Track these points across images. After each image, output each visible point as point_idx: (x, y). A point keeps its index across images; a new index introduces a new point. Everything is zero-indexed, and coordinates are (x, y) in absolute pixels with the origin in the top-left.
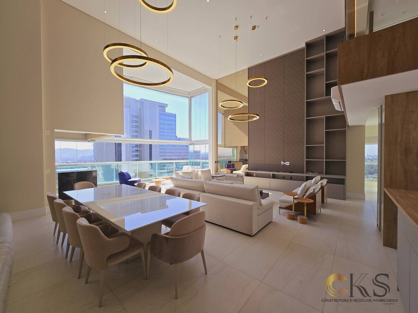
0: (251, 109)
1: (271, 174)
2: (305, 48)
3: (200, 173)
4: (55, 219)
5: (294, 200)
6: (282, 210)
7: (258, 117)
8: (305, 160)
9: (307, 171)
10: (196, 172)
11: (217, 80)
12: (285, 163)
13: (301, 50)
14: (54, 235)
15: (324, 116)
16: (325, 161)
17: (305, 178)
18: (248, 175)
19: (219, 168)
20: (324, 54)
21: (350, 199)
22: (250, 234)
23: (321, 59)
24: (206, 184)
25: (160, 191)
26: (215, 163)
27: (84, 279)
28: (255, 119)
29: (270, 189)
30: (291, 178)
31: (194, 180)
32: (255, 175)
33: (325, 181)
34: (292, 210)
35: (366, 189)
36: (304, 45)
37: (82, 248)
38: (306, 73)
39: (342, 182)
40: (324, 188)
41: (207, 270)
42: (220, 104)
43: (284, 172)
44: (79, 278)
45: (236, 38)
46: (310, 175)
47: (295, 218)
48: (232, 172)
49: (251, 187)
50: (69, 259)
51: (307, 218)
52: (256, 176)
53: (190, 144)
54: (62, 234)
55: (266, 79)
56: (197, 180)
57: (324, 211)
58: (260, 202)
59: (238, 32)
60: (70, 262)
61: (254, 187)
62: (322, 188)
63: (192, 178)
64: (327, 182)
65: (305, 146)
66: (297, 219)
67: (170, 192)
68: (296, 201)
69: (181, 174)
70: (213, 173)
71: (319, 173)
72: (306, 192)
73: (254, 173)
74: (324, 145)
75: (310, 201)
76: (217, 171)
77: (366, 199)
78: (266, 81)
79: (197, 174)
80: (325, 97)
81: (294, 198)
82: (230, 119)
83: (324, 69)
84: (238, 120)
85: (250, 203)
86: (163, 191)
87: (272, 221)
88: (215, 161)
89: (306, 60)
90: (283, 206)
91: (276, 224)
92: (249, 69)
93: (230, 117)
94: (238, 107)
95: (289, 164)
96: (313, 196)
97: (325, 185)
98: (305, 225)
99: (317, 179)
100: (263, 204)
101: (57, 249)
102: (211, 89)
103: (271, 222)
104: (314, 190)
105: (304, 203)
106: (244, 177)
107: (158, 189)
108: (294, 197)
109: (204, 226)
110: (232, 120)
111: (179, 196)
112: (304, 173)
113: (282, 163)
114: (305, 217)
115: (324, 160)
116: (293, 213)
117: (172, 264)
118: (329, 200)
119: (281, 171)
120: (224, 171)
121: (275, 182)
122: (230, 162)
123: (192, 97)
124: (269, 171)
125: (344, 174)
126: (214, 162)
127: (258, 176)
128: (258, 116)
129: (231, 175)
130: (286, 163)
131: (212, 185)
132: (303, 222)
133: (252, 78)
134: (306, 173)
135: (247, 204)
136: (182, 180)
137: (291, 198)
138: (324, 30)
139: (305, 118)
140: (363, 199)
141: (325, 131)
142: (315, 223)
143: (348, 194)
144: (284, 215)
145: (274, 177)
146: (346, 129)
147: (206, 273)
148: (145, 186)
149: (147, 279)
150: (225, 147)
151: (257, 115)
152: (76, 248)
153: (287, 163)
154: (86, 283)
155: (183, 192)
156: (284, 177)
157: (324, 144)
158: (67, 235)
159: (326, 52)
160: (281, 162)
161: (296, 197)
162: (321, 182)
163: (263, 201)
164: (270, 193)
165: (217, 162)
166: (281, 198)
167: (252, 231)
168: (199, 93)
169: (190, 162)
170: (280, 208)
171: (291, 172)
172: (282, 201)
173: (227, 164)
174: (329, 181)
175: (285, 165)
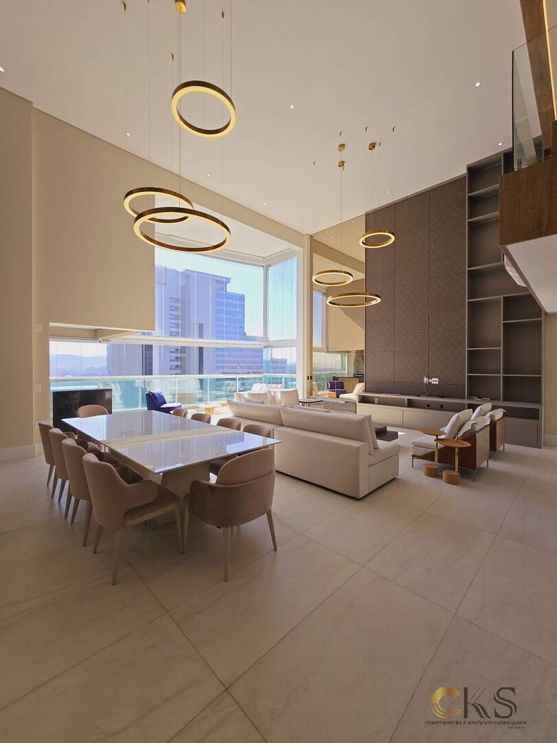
0: (369, 286)
1: (404, 399)
2: (465, 177)
3: (279, 396)
4: (50, 460)
5: (437, 444)
6: (416, 460)
7: (379, 300)
8: (466, 374)
9: (471, 395)
10: (273, 394)
11: (311, 236)
12: (430, 380)
13: (460, 180)
14: (48, 485)
15: (502, 297)
16: (503, 377)
17: (466, 407)
18: (364, 400)
19: (315, 387)
21: (549, 445)
22: (355, 496)
23: (495, 194)
24: (285, 412)
25: (209, 422)
26: (308, 379)
27: (91, 548)
28: (374, 303)
29: (402, 426)
30: (442, 406)
31: (268, 405)
32: (377, 400)
33: (499, 414)
34: (434, 461)
36: (464, 171)
37: (89, 500)
38: (467, 221)
39: (533, 415)
40: (495, 424)
41: (277, 545)
42: (314, 278)
43: (428, 396)
44: (84, 546)
45: (342, 164)
46: (475, 401)
47: (439, 473)
48: (338, 397)
50: (69, 519)
51: (459, 474)
52: (379, 403)
53: (265, 347)
54: (60, 481)
55: (393, 234)
56: (273, 405)
57: (493, 465)
58: (375, 443)
59: (344, 155)
60: (72, 523)
61: (362, 417)
62: (493, 425)
63: (262, 403)
64: (505, 415)
65: (467, 349)
66: (442, 476)
67: (224, 423)
68: (440, 445)
69: (247, 396)
70: (302, 396)
71: (491, 399)
72: (459, 430)
73: (376, 397)
74: (501, 348)
75: (464, 444)
76: (310, 393)
78: (393, 238)
79: (274, 398)
80: (502, 263)
81: (437, 440)
82: (330, 302)
83: (497, 213)
84: (344, 305)
85: (356, 444)
86: (214, 421)
87: (397, 477)
88: (308, 377)
89: (468, 196)
90: (418, 454)
91: (404, 482)
92: (367, 215)
93: (330, 299)
94: (345, 282)
95: (437, 383)
96: (471, 437)
97: (500, 419)
98: (454, 486)
99: (483, 409)
101: (52, 506)
102: (301, 251)
103: (394, 479)
104: (474, 426)
105: (455, 448)
106: (357, 403)
107: (206, 419)
108: (437, 437)
110: (334, 304)
111: (238, 429)
112: (465, 398)
113: (426, 380)
114: (456, 473)
115: (502, 375)
116: (435, 464)
117: (220, 528)
119: (424, 394)
120: (325, 394)
121: (410, 414)
122: (335, 378)
123: (269, 266)
124: (402, 394)
125: (539, 401)
126: (305, 378)
127: (382, 402)
128: (379, 297)
129: (336, 400)
130: (433, 379)
131: (294, 413)
132: (452, 481)
134: (468, 398)
135: (347, 445)
136: (247, 406)
137: (430, 440)
138: (500, 144)
139: (467, 301)
141: (504, 324)
142: (475, 484)
143: (544, 437)
144: (421, 469)
145: (410, 404)
146: (543, 319)
147: (275, 550)
148: (186, 413)
149: (184, 552)
150: (328, 352)
151: (377, 296)
152: (81, 501)
153: (435, 381)
154: (94, 553)
155: (245, 423)
156: (428, 406)
157: (500, 346)
158: (67, 483)
160: (423, 379)
161: (439, 437)
162: (491, 413)
163: (381, 444)
164: (399, 433)
165: (310, 378)
166: (415, 440)
167: (358, 490)
168: (282, 257)
169: (265, 377)
170: (414, 456)
171: (442, 397)
172: (416, 445)
173: (330, 382)
174: (509, 413)
175: (430, 383)
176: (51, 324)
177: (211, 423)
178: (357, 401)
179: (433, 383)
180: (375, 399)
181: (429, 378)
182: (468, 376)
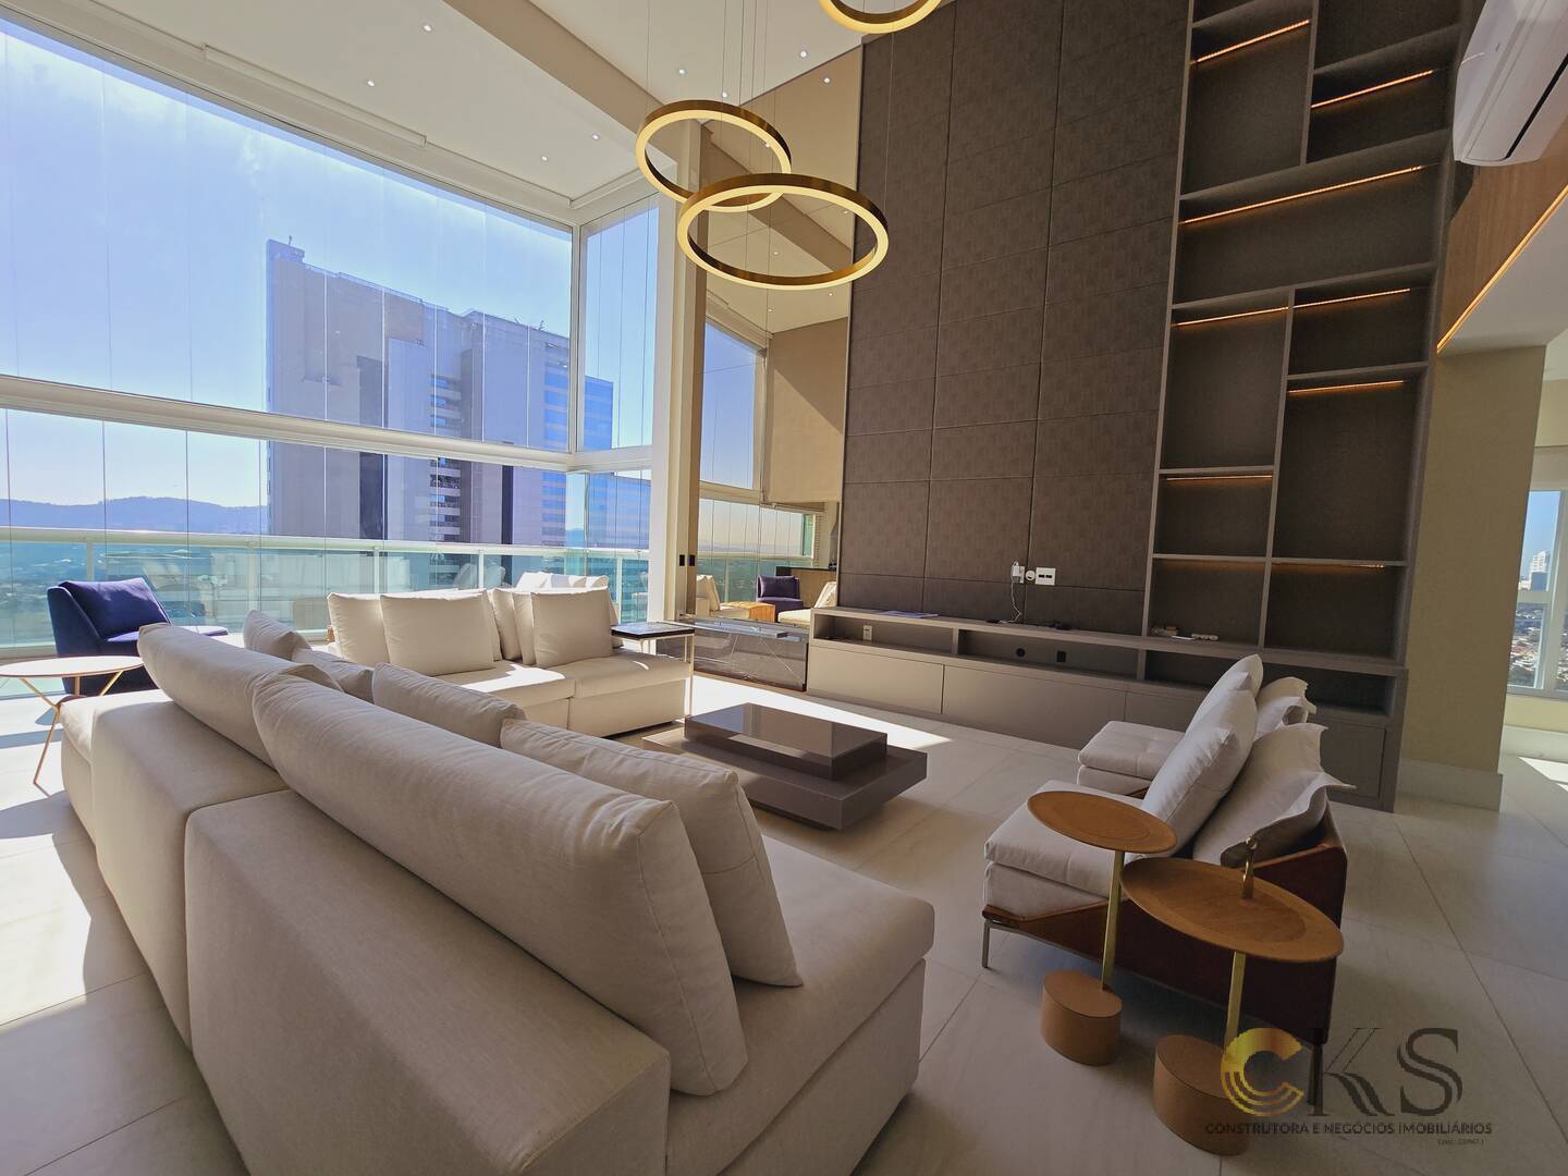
1: (951, 630)
3: (529, 610)
5: (1117, 884)
8: (1151, 555)
9: (1157, 623)
12: (1030, 574)
16: (1273, 564)
17: (1142, 661)
18: (832, 629)
26: (682, 563)
30: (1061, 656)
32: (868, 632)
33: (1298, 694)
38: (1191, 26)
43: (1022, 622)
46: (1174, 643)
48: (775, 618)
52: (876, 642)
53: (573, 469)
65: (1157, 471)
70: (666, 616)
74: (1274, 469)
76: (688, 603)
79: (514, 618)
80: (1303, 168)
88: (682, 557)
90: (1017, 907)
95: (1051, 582)
106: (813, 641)
112: (1140, 634)
113: (1017, 571)
115: (1269, 560)
119: (1010, 618)
121: (967, 678)
123: (590, 228)
124: (943, 614)
126: (675, 560)
127: (885, 639)
130: (1040, 571)
134: (1150, 634)
140: (1489, 803)
143: (1409, 770)
145: (968, 647)
146: (1427, 365)
150: (765, 503)
153: (1045, 576)
156: (1020, 653)
160: (1010, 570)
165: (689, 560)
168: (617, 202)
169: (571, 557)
170: (994, 918)
171: (1065, 627)
172: (1005, 862)
173: (766, 580)
175: (1029, 583)
178: (812, 635)
179: (1039, 581)
180: (865, 627)
181: (1028, 565)
182: (1154, 559)
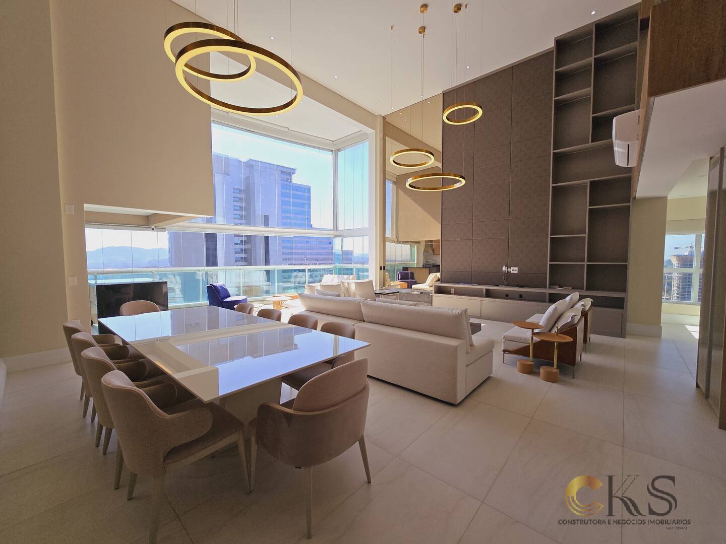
1: (482, 289)
2: (553, 51)
3: (353, 287)
5: (532, 338)
6: (507, 356)
7: (463, 182)
8: (549, 263)
9: (552, 284)
10: (346, 285)
11: (384, 118)
12: (509, 269)
13: (546, 55)
15: (588, 181)
16: (587, 264)
17: (548, 295)
18: (440, 290)
19: (387, 278)
20: (591, 60)
21: (633, 335)
22: (452, 402)
23: (585, 69)
24: (367, 305)
25: (279, 319)
26: (381, 269)
27: (125, 491)
28: (457, 186)
29: (481, 317)
30: (521, 296)
31: (343, 298)
32: (453, 291)
33: (588, 302)
34: (529, 356)
35: (664, 317)
36: (551, 45)
38: (554, 99)
39: (619, 304)
40: (587, 314)
41: (371, 476)
43: (507, 285)
44: (117, 489)
45: (422, 30)
46: (557, 290)
47: (537, 370)
48: (410, 287)
49: (454, 311)
50: (101, 448)
51: (558, 370)
52: (455, 294)
53: (335, 237)
55: (481, 107)
56: (347, 298)
57: (585, 358)
58: (471, 340)
59: (425, 18)
60: (105, 454)
61: (459, 311)
62: (584, 314)
63: (339, 295)
64: (593, 304)
65: (549, 236)
66: (540, 373)
67: (297, 321)
68: (536, 339)
69: (319, 288)
70: (377, 288)
71: (575, 288)
72: (556, 322)
73: (452, 287)
74: (586, 235)
75: (565, 338)
76: (383, 284)
77: (663, 336)
78: (481, 112)
79: (348, 290)
80: (590, 144)
81: (533, 334)
82: (410, 185)
83: (590, 90)
84: (424, 189)
85: (453, 342)
86: (285, 319)
87: (491, 375)
88: (381, 267)
89: (556, 72)
90: (510, 349)
91: (498, 382)
92: (445, 94)
93: (410, 181)
94: (425, 163)
95: (516, 272)
96: (570, 330)
97: (590, 309)
98: (554, 385)
99: (573, 298)
100: (475, 345)
101: (83, 428)
102: (372, 134)
103: (489, 378)
104: (573, 317)
105: (554, 343)
106: (433, 294)
107: (276, 315)
108: (533, 331)
109: (365, 389)
110: (414, 187)
111: (315, 328)
112: (546, 288)
113: (504, 269)
114: (554, 369)
115: (586, 263)
116: (530, 360)
117: (300, 468)
118: (594, 338)
119: (503, 284)
120: (397, 285)
121: (490, 304)
122: (405, 269)
123: (339, 150)
124: (479, 284)
125: (624, 290)
126: (379, 268)
127: (458, 293)
128: (463, 178)
129: (409, 291)
130: (512, 268)
131: (377, 307)
132: (551, 379)
133: (453, 105)
134: (549, 288)
135: (449, 345)
136: (321, 299)
137: (527, 334)
138: (593, 13)
139: (551, 185)
140: (658, 335)
141: (589, 209)
142: (574, 381)
143: (630, 327)
144: (514, 364)
145: (489, 294)
146: (631, 204)
147: (369, 482)
148: (251, 309)
149: (251, 492)
150: (398, 242)
152: (113, 429)
153: (514, 270)
154: (130, 499)
155: (322, 320)
156: (507, 295)
159: (595, 55)
160: (502, 268)
161: (536, 331)
162: (581, 303)
163: (477, 339)
164: (482, 325)
165: (383, 268)
166: (506, 334)
167: (455, 395)
168: (353, 140)
169: (335, 268)
170: (504, 351)
171: (522, 287)
172: (508, 339)
173: (401, 273)
174: (598, 303)
175: (509, 273)
176: (87, 207)
177: (281, 321)
178: (433, 292)
179: (512, 272)
180: (451, 289)
181: (508, 267)
182: (550, 264)
